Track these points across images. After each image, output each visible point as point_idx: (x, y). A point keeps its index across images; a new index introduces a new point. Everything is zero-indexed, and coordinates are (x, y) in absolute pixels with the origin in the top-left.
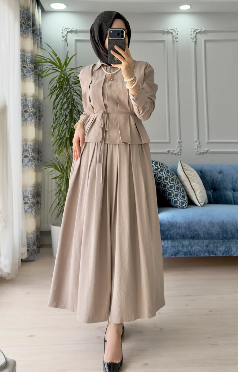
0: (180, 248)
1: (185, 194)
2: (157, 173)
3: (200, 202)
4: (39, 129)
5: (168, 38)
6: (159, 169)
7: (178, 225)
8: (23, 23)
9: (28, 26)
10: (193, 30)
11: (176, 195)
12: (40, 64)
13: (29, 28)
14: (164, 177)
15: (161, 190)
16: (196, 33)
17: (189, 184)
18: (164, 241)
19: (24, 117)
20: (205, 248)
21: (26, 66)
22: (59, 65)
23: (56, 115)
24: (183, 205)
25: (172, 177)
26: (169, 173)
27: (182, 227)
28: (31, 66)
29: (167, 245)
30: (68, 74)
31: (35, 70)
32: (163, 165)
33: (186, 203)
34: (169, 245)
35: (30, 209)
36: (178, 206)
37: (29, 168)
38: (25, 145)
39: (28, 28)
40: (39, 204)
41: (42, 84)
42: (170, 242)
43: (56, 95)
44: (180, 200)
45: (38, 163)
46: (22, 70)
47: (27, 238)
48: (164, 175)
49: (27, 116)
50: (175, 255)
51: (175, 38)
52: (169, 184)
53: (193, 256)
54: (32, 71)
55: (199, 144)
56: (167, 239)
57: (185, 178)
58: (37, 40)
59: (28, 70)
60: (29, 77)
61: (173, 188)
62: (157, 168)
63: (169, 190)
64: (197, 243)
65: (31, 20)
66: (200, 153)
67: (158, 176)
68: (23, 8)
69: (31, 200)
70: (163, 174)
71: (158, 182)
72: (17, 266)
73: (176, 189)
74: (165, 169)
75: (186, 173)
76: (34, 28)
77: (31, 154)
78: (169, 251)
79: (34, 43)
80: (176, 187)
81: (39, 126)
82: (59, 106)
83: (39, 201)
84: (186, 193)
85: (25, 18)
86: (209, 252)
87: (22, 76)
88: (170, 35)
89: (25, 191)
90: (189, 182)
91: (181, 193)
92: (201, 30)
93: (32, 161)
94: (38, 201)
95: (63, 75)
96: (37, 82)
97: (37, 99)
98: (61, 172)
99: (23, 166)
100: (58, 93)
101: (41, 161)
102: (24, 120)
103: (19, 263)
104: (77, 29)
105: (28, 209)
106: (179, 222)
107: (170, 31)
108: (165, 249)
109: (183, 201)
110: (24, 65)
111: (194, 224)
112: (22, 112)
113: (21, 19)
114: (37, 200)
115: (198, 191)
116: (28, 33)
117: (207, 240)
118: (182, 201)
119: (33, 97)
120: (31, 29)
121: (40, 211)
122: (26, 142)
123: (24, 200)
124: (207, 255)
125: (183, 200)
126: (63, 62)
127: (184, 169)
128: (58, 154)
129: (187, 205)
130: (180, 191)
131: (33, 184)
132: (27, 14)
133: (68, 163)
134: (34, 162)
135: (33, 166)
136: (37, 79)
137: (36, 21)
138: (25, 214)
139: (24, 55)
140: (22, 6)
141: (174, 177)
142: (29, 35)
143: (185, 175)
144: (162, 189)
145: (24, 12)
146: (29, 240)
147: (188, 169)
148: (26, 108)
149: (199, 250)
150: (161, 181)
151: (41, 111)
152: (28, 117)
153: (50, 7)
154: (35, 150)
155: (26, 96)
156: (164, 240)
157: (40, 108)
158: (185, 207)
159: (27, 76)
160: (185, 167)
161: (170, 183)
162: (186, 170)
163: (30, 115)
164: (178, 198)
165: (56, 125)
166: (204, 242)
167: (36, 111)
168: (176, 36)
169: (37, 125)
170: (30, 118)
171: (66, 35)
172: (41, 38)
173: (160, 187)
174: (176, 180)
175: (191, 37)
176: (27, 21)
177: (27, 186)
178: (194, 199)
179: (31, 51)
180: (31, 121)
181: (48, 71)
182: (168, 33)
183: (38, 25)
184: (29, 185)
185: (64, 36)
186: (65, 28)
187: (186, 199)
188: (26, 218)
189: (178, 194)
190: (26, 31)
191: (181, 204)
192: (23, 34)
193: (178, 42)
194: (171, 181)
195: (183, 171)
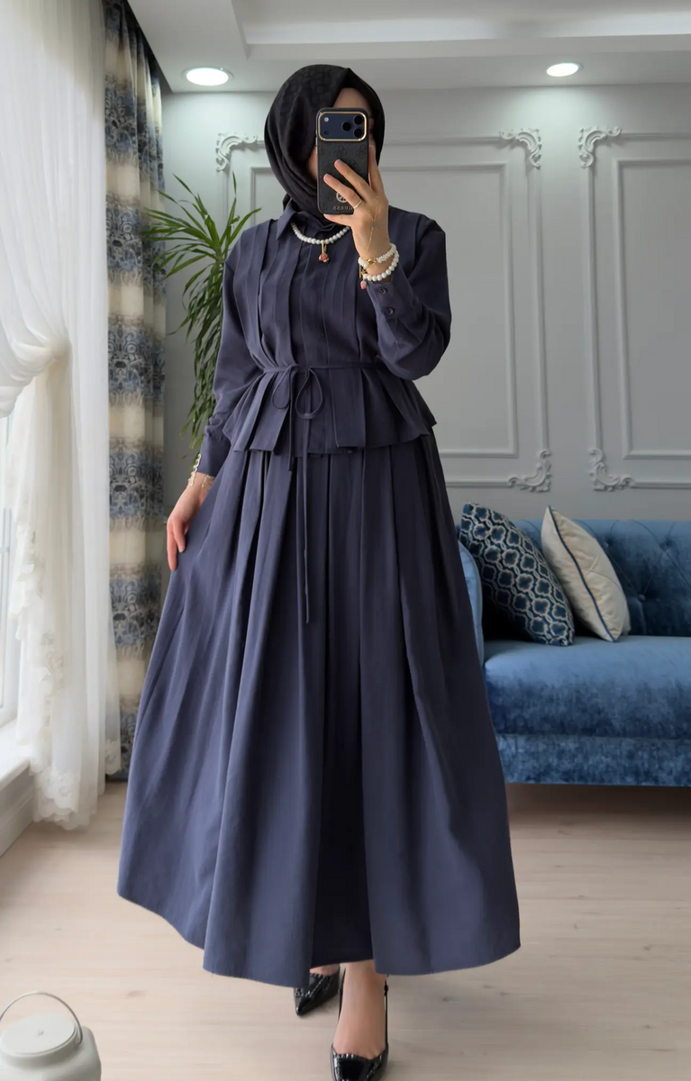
0: (551, 760)
1: (564, 604)
2: (483, 541)
4: (154, 415)
5: (513, 159)
6: (489, 529)
7: (546, 693)
9: (126, 132)
10: (586, 135)
11: (541, 607)
12: (159, 235)
13: (129, 137)
14: (502, 552)
15: (495, 591)
16: (595, 143)
17: (579, 575)
18: (504, 737)
19: (116, 380)
20: (625, 762)
21: (122, 241)
22: (209, 236)
23: (203, 376)
24: (561, 637)
25: (526, 552)
26: (517, 542)
27: (558, 699)
28: (134, 240)
29: (513, 749)
31: (143, 251)
32: (502, 520)
33: (569, 629)
34: (520, 751)
35: (130, 635)
36: (544, 638)
37: (127, 519)
38: (118, 456)
39: (126, 138)
41: (164, 291)
42: (522, 741)
43: (202, 321)
44: (549, 621)
45: (153, 508)
46: (110, 253)
47: (122, 714)
48: (504, 548)
49: (124, 377)
50: (537, 779)
51: (533, 157)
52: (518, 573)
53: (590, 783)
54: (138, 254)
55: (602, 461)
56: (514, 732)
57: (567, 559)
58: (151, 169)
59: (127, 253)
60: (128, 271)
61: (531, 585)
62: (482, 525)
63: (519, 592)
64: (601, 746)
65: (134, 114)
66: (606, 488)
67: (487, 550)
68: (112, 83)
69: (133, 610)
70: (501, 545)
71: (486, 568)
72: (95, 794)
73: (540, 590)
74: (507, 531)
75: (567, 544)
76: (143, 138)
77: (134, 482)
78: (520, 767)
79: (142, 179)
80: (537, 583)
81: (155, 406)
82: (211, 352)
83: (153, 614)
84: (566, 599)
85: (120, 110)
86: (636, 774)
87: (109, 267)
88: (519, 151)
89: (117, 584)
90: (575, 569)
91: (554, 601)
92: (609, 135)
93: (136, 501)
94: (153, 611)
96: (150, 283)
97: (149, 331)
99: (113, 515)
100: (208, 317)
101: (161, 501)
102: (116, 388)
103: (99, 784)
104: (258, 139)
105: (124, 633)
106: (549, 684)
107: (518, 137)
109: (560, 624)
110: (117, 239)
111: (595, 691)
112: (109, 365)
113: (108, 112)
114: (150, 611)
115: (605, 598)
116: (127, 150)
117: (631, 738)
118: (557, 623)
119: (139, 325)
120: (135, 138)
122: (121, 449)
123: (113, 607)
124: (630, 781)
125: (560, 621)
126: (220, 232)
127: (562, 533)
129: (571, 635)
130: (549, 595)
131: (139, 566)
132: (122, 98)
134: (142, 505)
135: (139, 514)
136: (149, 276)
137: (148, 117)
138: (117, 646)
139: (116, 212)
140: (111, 76)
141: (534, 553)
142: (129, 157)
143: (565, 551)
144: (496, 588)
145: (115, 92)
146: (126, 720)
147: (574, 531)
148: (119, 356)
149: (608, 766)
150: (495, 565)
151: (160, 365)
152: (125, 380)
153: (187, 80)
154: (143, 472)
155: (120, 323)
156: (506, 735)
157: (157, 355)
158: (566, 643)
159: (124, 267)
160: (565, 526)
161: (522, 572)
162: (567, 534)
163: (130, 373)
164: (546, 615)
165: (204, 404)
166: (623, 744)
167: (146, 364)
168: (537, 153)
169: (150, 403)
170: (131, 382)
171: (228, 157)
172: (160, 166)
173: (494, 583)
174: (538, 563)
175: (580, 154)
176: (124, 116)
177: (123, 569)
178: (592, 617)
179: (135, 199)
180: (135, 390)
181: (182, 256)
182: (513, 143)
183: (154, 130)
184: (128, 567)
185: (223, 160)
186: (224, 138)
187: (568, 617)
188: (119, 658)
189: (544, 605)
190: (122, 144)
191: (556, 632)
192: (113, 154)
193: (542, 167)
194: (526, 565)
195: (558, 537)
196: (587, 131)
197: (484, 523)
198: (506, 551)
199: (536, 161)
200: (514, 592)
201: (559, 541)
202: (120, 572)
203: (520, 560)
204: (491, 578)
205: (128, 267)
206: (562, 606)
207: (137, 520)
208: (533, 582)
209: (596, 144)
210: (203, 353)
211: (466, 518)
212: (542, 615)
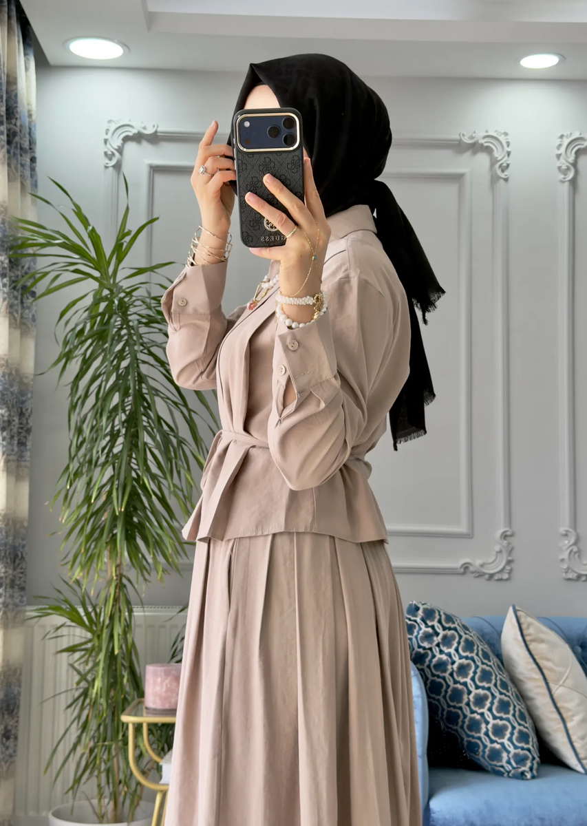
1: (528, 728)
2: (430, 649)
3: (582, 755)
4: (18, 478)
5: (475, 167)
6: (437, 634)
10: (566, 141)
11: (499, 731)
12: (30, 251)
14: (453, 663)
15: (443, 710)
16: (576, 152)
17: (545, 689)
22: (93, 254)
23: (79, 431)
24: (524, 768)
25: (483, 663)
26: (472, 651)
30: (124, 288)
31: (10, 270)
32: (454, 623)
33: (534, 759)
36: (502, 769)
40: (12, 740)
41: (34, 319)
43: (80, 359)
44: (509, 747)
45: (13, 599)
48: (456, 658)
51: (500, 166)
52: (472, 689)
55: (576, 543)
57: (531, 670)
58: (22, 165)
61: (488, 704)
62: (430, 630)
63: (473, 712)
65: (2, 97)
66: (579, 577)
67: (435, 660)
70: (453, 655)
71: (433, 682)
73: (499, 710)
74: (460, 637)
75: (533, 653)
76: (12, 126)
79: (10, 179)
80: (496, 702)
81: (18, 467)
82: (91, 400)
83: (10, 731)
84: (531, 721)
88: (483, 158)
90: (543, 684)
91: (516, 725)
94: (9, 728)
95: (106, 292)
97: (14, 373)
98: (90, 630)
100: (88, 356)
101: (23, 589)
104: (159, 129)
107: (482, 141)
109: (522, 752)
114: (6, 728)
115: (577, 718)
118: (519, 751)
120: (4, 127)
121: (13, 762)
125: (523, 749)
126: (108, 247)
127: (527, 638)
128: (83, 567)
129: (535, 766)
130: (510, 716)
133: (116, 600)
136: (16, 302)
137: (21, 99)
141: (491, 664)
143: (531, 660)
144: (445, 707)
147: (542, 636)
150: (444, 678)
151: (27, 414)
157: (23, 402)
158: (529, 776)
160: (530, 630)
161: (477, 687)
162: (534, 640)
164: (505, 741)
165: (81, 465)
167: (10, 415)
168: (504, 161)
169: (13, 465)
171: (120, 150)
172: (33, 160)
173: (442, 700)
174: (497, 677)
175: (558, 165)
181: (57, 276)
182: (476, 148)
183: (26, 114)
185: (113, 154)
186: (115, 126)
187: (532, 744)
189: (504, 728)
191: (517, 763)
193: (510, 180)
194: (482, 679)
195: (523, 644)
196: (567, 137)
197: (433, 627)
198: (458, 661)
199: (503, 171)
200: (467, 711)
201: (525, 648)
204: (439, 694)
206: (525, 730)
208: (490, 699)
209: (578, 153)
210: (80, 402)
211: (410, 620)
212: (499, 741)
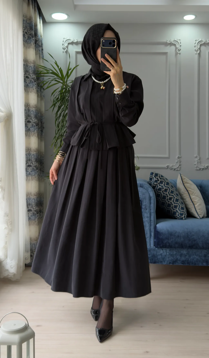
0: (178, 257)
1: (184, 206)
2: (157, 185)
3: (199, 214)
4: (41, 140)
5: (171, 50)
6: (159, 180)
7: (176, 234)
8: (26, 32)
9: (30, 36)
10: (197, 42)
11: (175, 207)
12: (42, 75)
13: (32, 38)
14: (163, 188)
15: (160, 202)
17: (189, 197)
18: (162, 249)
19: (28, 127)
20: (203, 258)
21: (29, 76)
22: (61, 76)
23: (58, 127)
24: (182, 217)
25: (171, 189)
26: (168, 185)
27: (180, 236)
28: (34, 76)
29: (165, 253)
30: (69, 85)
31: (37, 81)
32: (163, 177)
33: (185, 214)
34: (167, 254)
35: (33, 217)
36: (176, 217)
37: (32, 177)
38: (28, 155)
39: (30, 38)
40: (42, 213)
41: (44, 96)
42: (168, 250)
43: (57, 106)
44: (179, 211)
45: (41, 174)
46: (25, 81)
47: (31, 244)
49: (30, 126)
50: (173, 263)
51: (178, 50)
52: (168, 195)
53: (191, 265)
54: (35, 81)
55: (199, 159)
56: (165, 247)
57: (185, 191)
58: (39, 50)
59: (31, 81)
60: (32, 88)
61: (173, 200)
62: (157, 179)
63: (168, 202)
64: (195, 253)
65: (33, 29)
66: (200, 169)
67: (158, 188)
68: (25, 18)
69: (34, 208)
70: (163, 186)
71: (158, 194)
72: (22, 269)
73: (176, 201)
74: (165, 181)
75: (185, 186)
76: (36, 38)
77: (34, 164)
78: (167, 259)
79: (36, 54)
80: (175, 199)
81: (41, 137)
82: (61, 118)
84: (185, 204)
85: (28, 28)
86: (207, 262)
87: (25, 86)
88: (173, 47)
89: (29, 199)
90: (188, 195)
91: (180, 205)
92: (205, 42)
93: (35, 170)
96: (39, 93)
97: (39, 110)
99: (27, 175)
100: (60, 105)
101: (43, 172)
102: (28, 130)
103: (23, 266)
104: (78, 41)
105: (31, 216)
106: (178, 231)
107: (173, 42)
108: (163, 256)
110: (27, 76)
111: (193, 234)
112: (25, 122)
113: (24, 29)
114: (40, 209)
115: (198, 204)
116: (31, 43)
117: (205, 249)
119: (35, 108)
120: (34, 38)
122: (30, 152)
123: (27, 206)
124: (205, 264)
125: (182, 211)
126: (65, 74)
127: (184, 182)
129: (186, 216)
130: (179, 203)
131: (36, 193)
132: (29, 24)
134: (37, 172)
135: (36, 175)
136: (39, 90)
137: (38, 31)
138: (29, 221)
139: (27, 66)
140: (25, 15)
141: (174, 189)
142: (31, 45)
143: (185, 188)
144: (161, 200)
145: (26, 21)
146: (32, 246)
147: (188, 182)
148: (29, 118)
149: (197, 259)
150: (161, 193)
151: (43, 123)
152: (31, 127)
153: (52, 17)
154: (38, 160)
155: (28, 106)
157: (42, 119)
158: (184, 219)
159: (30, 86)
160: (185, 180)
161: (170, 195)
163: (33, 125)
165: (59, 136)
166: (203, 252)
167: (38, 122)
168: (179, 48)
170: (33, 128)
171: (67, 47)
172: (42, 50)
174: (175, 192)
175: (195, 49)
176: (30, 30)
177: (31, 194)
178: (193, 211)
179: (34, 61)
180: (34, 131)
181: (51, 82)
182: (171, 44)
183: (40, 36)
184: (32, 193)
185: (65, 48)
186: (66, 40)
187: (185, 210)
188: (30, 225)
189: (177, 206)
190: (29, 40)
191: (180, 215)
192: (26, 44)
193: (181, 54)
194: (171, 193)
195: (183, 184)
196: (198, 40)
197: (157, 178)
198: (165, 188)
199: (179, 51)
200: (167, 202)
202: (30, 195)
203: (169, 191)
204: (159, 197)
205: (32, 86)
206: (183, 207)
207: (35, 177)
208: (173, 198)
209: (201, 45)
210: (58, 118)
211: (151, 176)
212: (176, 209)
